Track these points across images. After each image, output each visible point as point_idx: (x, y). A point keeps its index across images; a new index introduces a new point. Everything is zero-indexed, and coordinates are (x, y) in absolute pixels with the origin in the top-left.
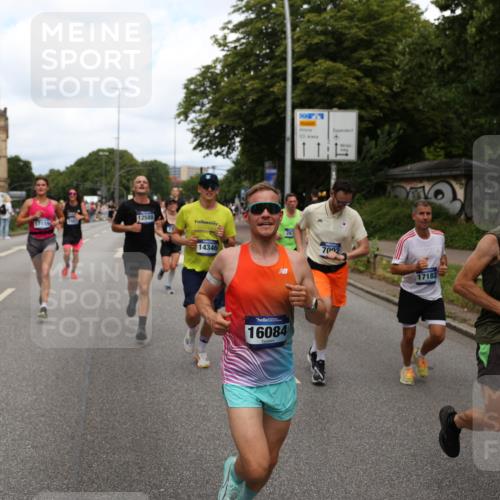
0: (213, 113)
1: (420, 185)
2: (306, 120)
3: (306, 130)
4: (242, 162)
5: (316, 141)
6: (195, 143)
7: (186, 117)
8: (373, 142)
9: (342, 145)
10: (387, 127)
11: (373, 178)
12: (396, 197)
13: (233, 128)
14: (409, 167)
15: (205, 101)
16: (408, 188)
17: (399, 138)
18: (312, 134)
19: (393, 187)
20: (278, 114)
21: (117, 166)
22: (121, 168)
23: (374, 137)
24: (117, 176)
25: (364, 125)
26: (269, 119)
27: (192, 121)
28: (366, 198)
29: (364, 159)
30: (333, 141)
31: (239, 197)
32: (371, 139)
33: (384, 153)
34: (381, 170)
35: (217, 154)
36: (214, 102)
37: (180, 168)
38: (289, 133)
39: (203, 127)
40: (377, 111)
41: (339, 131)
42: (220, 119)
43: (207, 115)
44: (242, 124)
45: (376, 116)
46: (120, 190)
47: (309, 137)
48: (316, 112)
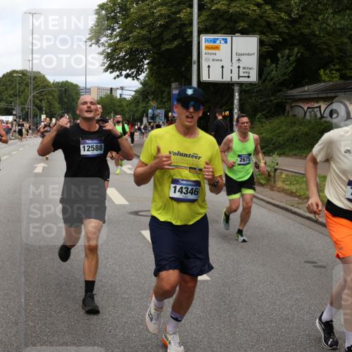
0: (124, 38)
1: (316, 105)
2: (212, 44)
3: (211, 54)
4: (150, 83)
5: (221, 64)
6: (106, 65)
7: (97, 42)
8: (274, 65)
9: (244, 68)
10: (287, 52)
11: (273, 98)
12: (294, 116)
13: (142, 52)
14: (306, 88)
15: (116, 26)
16: (306, 109)
17: (297, 60)
18: (215, 57)
19: (292, 107)
20: (184, 39)
21: (31, 87)
23: (275, 60)
24: (30, 97)
25: (264, 49)
26: (176, 43)
27: (103, 44)
28: (267, 118)
29: (264, 82)
30: (236, 65)
31: (147, 116)
32: (272, 62)
33: (285, 74)
34: (280, 91)
35: (127, 76)
36: (124, 27)
37: (89, 89)
38: (195, 57)
39: (114, 50)
40: (277, 36)
41: (241, 55)
42: (131, 44)
43: (118, 38)
44: (150, 47)
45: (275, 41)
46: (34, 109)
47: (213, 60)
48: (219, 37)
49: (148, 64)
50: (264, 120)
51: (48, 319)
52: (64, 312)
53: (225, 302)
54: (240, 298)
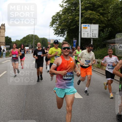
0: (60, 25)
1: (115, 45)
2: (85, 27)
3: (85, 30)
4: (67, 38)
5: (87, 33)
6: (55, 33)
7: (52, 26)
8: (103, 33)
9: (94, 34)
10: (107, 29)
11: (102, 43)
13: (65, 29)
14: (112, 40)
15: (57, 22)
16: (112, 46)
17: (110, 32)
18: (86, 31)
19: (108, 45)
20: (77, 26)
21: (34, 39)
22: (35, 40)
23: (103, 32)
24: (34, 42)
25: (100, 28)
26: (74, 27)
27: (54, 27)
28: (101, 48)
29: (100, 38)
30: (92, 33)
32: (102, 32)
33: (106, 36)
34: (105, 40)
35: (60, 36)
36: (60, 22)
37: (50, 40)
38: (80, 31)
39: (57, 29)
40: (104, 25)
41: (93, 30)
42: (61, 27)
43: (58, 26)
44: (67, 28)
45: (103, 26)
46: (35, 45)
47: (85, 31)
48: (87, 25)
49: (67, 33)
50: (100, 49)
51: (31, 110)
52: (37, 108)
53: (87, 106)
54: (92, 105)
